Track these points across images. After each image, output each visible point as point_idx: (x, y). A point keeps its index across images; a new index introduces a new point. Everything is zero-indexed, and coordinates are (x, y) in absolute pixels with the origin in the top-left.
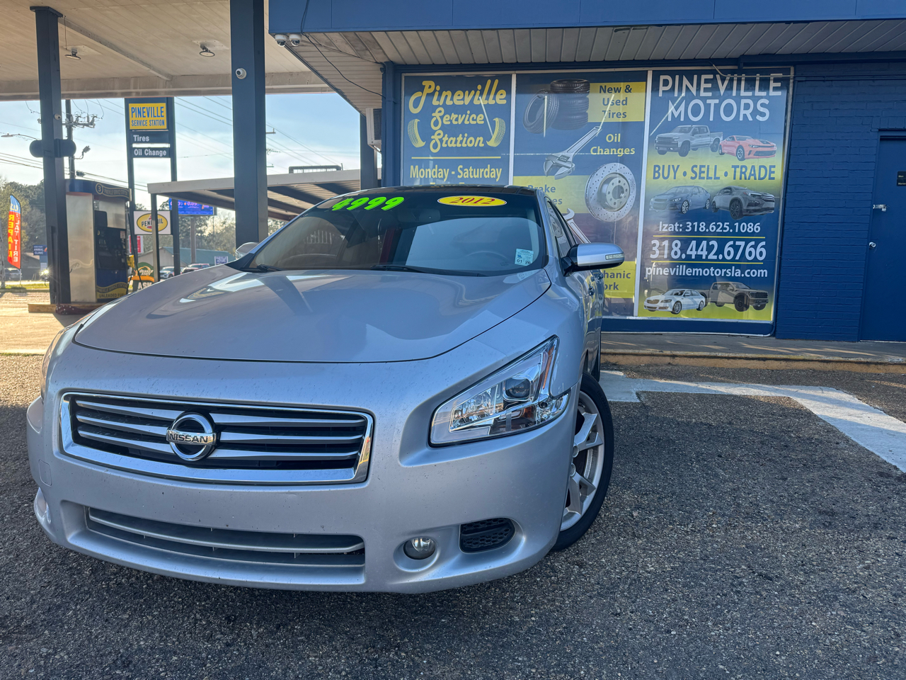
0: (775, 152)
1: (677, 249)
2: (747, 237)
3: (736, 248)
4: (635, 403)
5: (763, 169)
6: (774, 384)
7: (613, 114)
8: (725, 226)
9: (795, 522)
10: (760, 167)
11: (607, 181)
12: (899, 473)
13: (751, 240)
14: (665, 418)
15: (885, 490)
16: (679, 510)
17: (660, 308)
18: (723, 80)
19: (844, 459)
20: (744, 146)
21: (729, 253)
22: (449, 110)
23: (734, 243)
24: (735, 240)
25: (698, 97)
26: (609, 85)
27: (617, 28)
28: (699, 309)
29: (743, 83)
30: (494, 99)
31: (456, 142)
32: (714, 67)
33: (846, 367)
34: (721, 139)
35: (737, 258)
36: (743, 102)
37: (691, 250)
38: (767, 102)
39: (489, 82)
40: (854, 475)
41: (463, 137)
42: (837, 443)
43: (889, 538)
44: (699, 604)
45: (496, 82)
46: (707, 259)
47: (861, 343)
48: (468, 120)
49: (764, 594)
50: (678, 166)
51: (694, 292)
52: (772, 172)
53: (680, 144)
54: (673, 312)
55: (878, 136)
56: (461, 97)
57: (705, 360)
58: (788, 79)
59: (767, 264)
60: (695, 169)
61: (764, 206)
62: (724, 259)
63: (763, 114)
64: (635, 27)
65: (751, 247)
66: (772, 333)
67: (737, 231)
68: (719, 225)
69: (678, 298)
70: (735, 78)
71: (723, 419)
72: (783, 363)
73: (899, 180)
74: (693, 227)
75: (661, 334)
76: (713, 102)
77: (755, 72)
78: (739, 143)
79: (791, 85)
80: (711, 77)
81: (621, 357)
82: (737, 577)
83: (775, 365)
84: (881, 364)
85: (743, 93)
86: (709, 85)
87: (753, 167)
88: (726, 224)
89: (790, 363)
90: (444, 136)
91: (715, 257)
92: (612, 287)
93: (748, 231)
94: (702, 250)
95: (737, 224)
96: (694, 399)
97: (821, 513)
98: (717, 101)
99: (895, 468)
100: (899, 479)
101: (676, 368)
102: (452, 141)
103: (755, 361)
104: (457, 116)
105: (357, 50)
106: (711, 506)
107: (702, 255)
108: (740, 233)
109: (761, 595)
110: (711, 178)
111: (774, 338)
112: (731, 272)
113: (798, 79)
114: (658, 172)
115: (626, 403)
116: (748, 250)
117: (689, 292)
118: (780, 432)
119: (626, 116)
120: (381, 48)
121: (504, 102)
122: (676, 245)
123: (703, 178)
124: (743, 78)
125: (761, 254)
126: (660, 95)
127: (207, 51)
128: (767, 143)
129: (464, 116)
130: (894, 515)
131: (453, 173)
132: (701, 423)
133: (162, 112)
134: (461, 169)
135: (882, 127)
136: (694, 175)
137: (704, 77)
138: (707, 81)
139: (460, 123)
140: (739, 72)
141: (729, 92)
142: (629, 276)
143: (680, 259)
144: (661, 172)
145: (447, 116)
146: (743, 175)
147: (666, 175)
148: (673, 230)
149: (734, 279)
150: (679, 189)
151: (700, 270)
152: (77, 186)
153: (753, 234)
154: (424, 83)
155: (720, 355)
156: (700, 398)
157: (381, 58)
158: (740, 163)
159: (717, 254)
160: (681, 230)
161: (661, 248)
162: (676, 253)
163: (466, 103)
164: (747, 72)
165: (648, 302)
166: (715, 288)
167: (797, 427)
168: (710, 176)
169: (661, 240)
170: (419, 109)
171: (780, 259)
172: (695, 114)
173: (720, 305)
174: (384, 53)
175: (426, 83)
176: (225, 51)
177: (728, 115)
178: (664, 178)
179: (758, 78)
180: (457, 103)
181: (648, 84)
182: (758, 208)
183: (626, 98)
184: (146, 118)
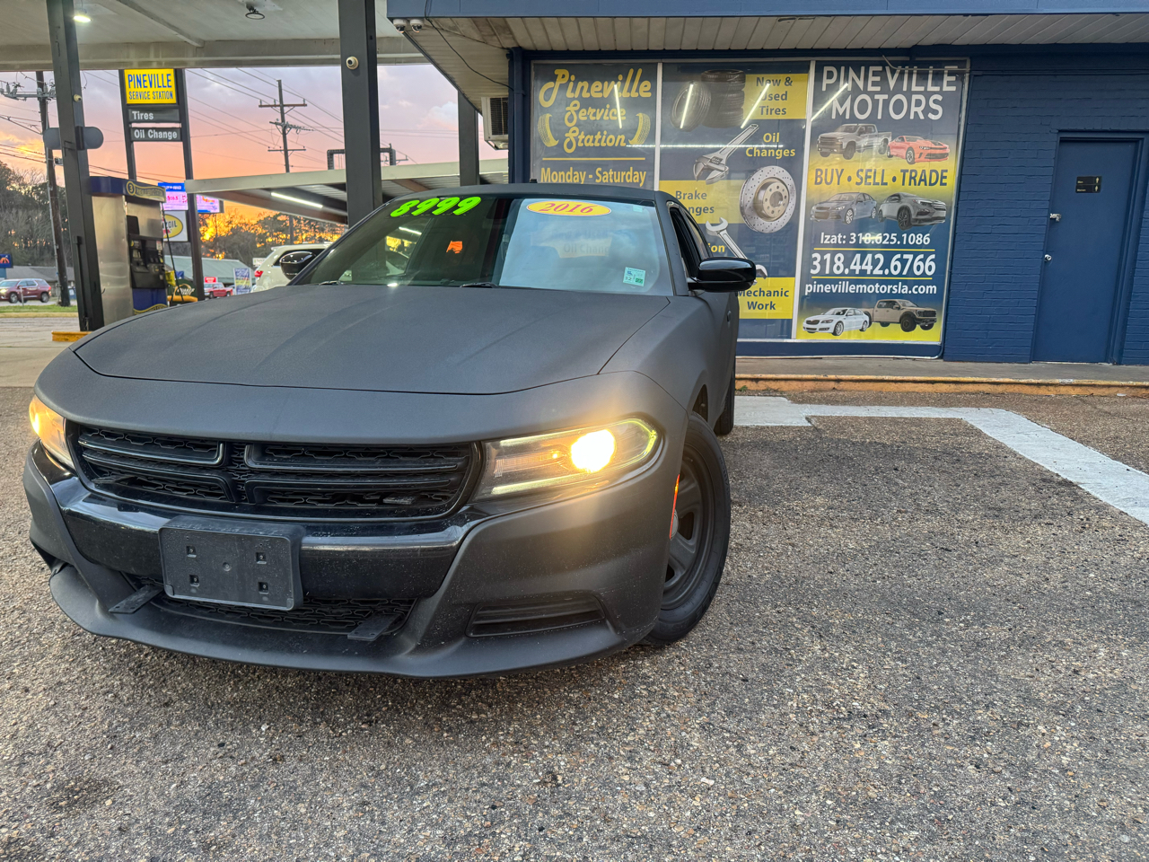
0: (947, 154)
1: (840, 263)
2: (915, 249)
3: (904, 262)
4: (807, 427)
5: (934, 175)
6: (943, 406)
7: (771, 110)
8: (892, 238)
9: (969, 515)
10: (932, 171)
11: (765, 187)
12: (1060, 479)
13: (920, 253)
14: (839, 440)
15: (1047, 491)
17: (821, 329)
18: (893, 73)
19: (1011, 469)
20: (914, 147)
21: (896, 268)
22: (587, 103)
23: (902, 256)
24: (902, 253)
25: (865, 91)
26: (767, 76)
27: (781, 18)
28: (862, 330)
29: (914, 77)
30: (637, 90)
31: (593, 142)
32: (884, 58)
33: (1017, 389)
34: (890, 139)
35: (905, 273)
36: (915, 97)
37: (855, 264)
38: (939, 98)
39: (631, 71)
40: (1020, 481)
41: (602, 134)
42: (1006, 457)
43: (1047, 524)
44: (895, 567)
45: (640, 71)
46: (872, 275)
47: (1033, 365)
48: (608, 115)
49: (946, 559)
50: (842, 170)
51: (858, 311)
52: (943, 177)
53: (844, 145)
54: (835, 333)
55: (1056, 138)
56: (599, 89)
57: (871, 384)
58: (963, 73)
59: (936, 279)
60: (860, 173)
61: (934, 216)
62: (890, 275)
63: (935, 112)
64: (801, 17)
65: (920, 260)
66: (940, 354)
67: (905, 243)
68: (886, 236)
69: (841, 318)
70: (906, 71)
71: (896, 438)
72: (953, 386)
73: (1078, 186)
74: (857, 238)
75: (821, 358)
76: (881, 98)
77: (927, 64)
78: (909, 144)
79: (967, 79)
80: (880, 68)
81: (783, 383)
82: (923, 551)
83: (944, 388)
84: (1052, 385)
85: (914, 88)
86: (878, 79)
87: (924, 171)
89: (960, 386)
90: (580, 134)
91: (881, 272)
92: (769, 307)
93: (917, 242)
94: (867, 264)
95: (905, 235)
97: (990, 509)
98: (886, 97)
99: (1057, 475)
100: (1060, 484)
101: (841, 393)
102: (589, 139)
103: (923, 384)
104: (594, 110)
105: (483, 35)
106: (895, 506)
107: (866, 270)
108: (908, 246)
110: (878, 184)
111: (941, 360)
112: (897, 288)
113: (975, 73)
114: (820, 176)
115: (797, 427)
116: (916, 264)
117: (852, 311)
118: (952, 449)
119: (785, 113)
120: (511, 33)
121: (649, 95)
122: (839, 259)
123: (870, 184)
124: (915, 71)
125: (930, 268)
126: (824, 89)
127: (255, 12)
128: (939, 144)
129: (603, 110)
130: (1053, 509)
131: (591, 176)
132: (876, 442)
133: (168, 81)
134: (599, 172)
135: (1061, 128)
136: (859, 181)
137: (872, 69)
138: (875, 74)
139: (598, 119)
140: (911, 64)
141: (900, 87)
142: (787, 294)
143: (843, 274)
144: (823, 176)
145: (584, 110)
146: (913, 181)
147: (829, 181)
148: (835, 242)
149: (901, 296)
150: (843, 196)
151: (865, 286)
152: (103, 185)
153: (922, 246)
154: (557, 72)
155: (887, 378)
156: (871, 420)
157: (509, 44)
158: (910, 167)
159: (883, 268)
160: (844, 242)
161: (823, 263)
162: (838, 268)
163: (606, 96)
164: (920, 64)
165: (808, 322)
166: (880, 307)
167: (968, 444)
168: (877, 181)
169: (823, 253)
170: (550, 103)
171: (951, 273)
172: (862, 111)
173: (885, 324)
174: (514, 38)
175: (559, 72)
176: (277, 12)
177: (897, 112)
178: (827, 183)
179: (931, 72)
180: (595, 95)
181: (810, 76)
182: (928, 217)
183: (786, 92)
184: (149, 89)
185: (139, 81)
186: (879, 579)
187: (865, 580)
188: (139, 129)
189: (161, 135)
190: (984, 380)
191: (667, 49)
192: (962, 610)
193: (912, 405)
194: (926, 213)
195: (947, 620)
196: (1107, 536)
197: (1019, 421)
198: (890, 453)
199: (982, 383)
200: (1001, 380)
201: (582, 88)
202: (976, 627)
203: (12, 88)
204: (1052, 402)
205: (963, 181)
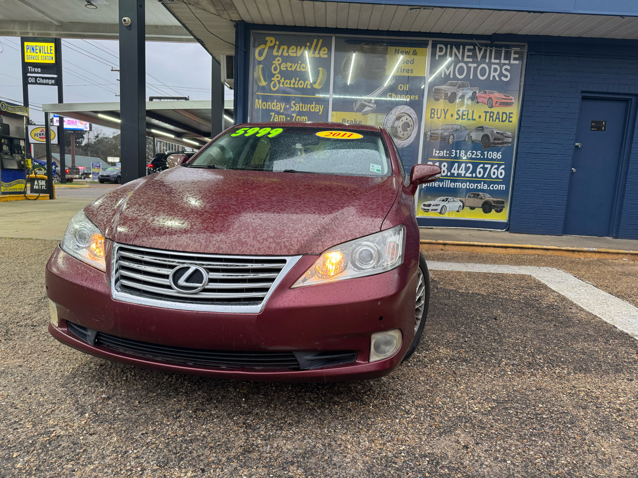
0: (513, 103)
1: (444, 168)
2: (492, 161)
3: (485, 169)
5: (504, 115)
7: (404, 70)
8: (478, 154)
10: (503, 113)
11: (398, 118)
13: (495, 164)
14: (450, 290)
17: (432, 210)
18: (480, 50)
20: (492, 98)
21: (480, 173)
22: (286, 59)
23: (484, 166)
24: (484, 164)
25: (463, 61)
26: (401, 49)
27: (412, 7)
28: (458, 211)
29: (493, 53)
30: (319, 53)
31: (290, 84)
32: (475, 41)
33: (559, 253)
34: (477, 92)
35: (485, 176)
36: (493, 66)
37: (454, 170)
38: (509, 67)
39: (315, 41)
41: (296, 80)
45: (321, 41)
46: (465, 176)
47: (564, 237)
48: (300, 68)
50: (448, 110)
51: (455, 199)
52: (510, 117)
53: (449, 94)
54: (440, 213)
55: (580, 96)
56: (295, 51)
57: (466, 247)
58: (523, 53)
59: (505, 181)
60: (459, 112)
61: (504, 141)
62: (476, 177)
63: (506, 76)
64: (425, 7)
65: (495, 169)
66: (507, 228)
67: (486, 157)
68: (474, 153)
69: (445, 203)
70: (488, 50)
71: (490, 290)
72: (519, 250)
73: (592, 127)
74: (456, 153)
75: (432, 228)
76: (473, 65)
77: (501, 46)
78: (489, 95)
79: (525, 57)
80: (472, 47)
83: (513, 251)
84: (582, 251)
86: (471, 54)
87: (498, 113)
88: (478, 152)
90: (281, 79)
91: (470, 175)
93: (494, 158)
94: (462, 170)
95: (486, 153)
96: (466, 276)
98: (475, 65)
100: (620, 335)
101: (447, 253)
102: (287, 83)
103: (499, 249)
104: (291, 64)
105: (217, 10)
107: (461, 174)
108: (488, 159)
110: (469, 119)
111: (508, 232)
112: (481, 186)
113: (531, 53)
114: (433, 113)
116: (492, 171)
117: (452, 199)
118: (531, 301)
119: (412, 72)
121: (326, 56)
122: (444, 166)
123: (465, 119)
124: (494, 50)
125: (501, 174)
126: (437, 58)
127: (91, 4)
128: (508, 97)
129: (296, 64)
131: (288, 106)
132: (476, 293)
133: (51, 50)
134: (293, 104)
135: (584, 90)
136: (458, 117)
137: (467, 47)
138: (469, 50)
139: (293, 69)
140: (491, 46)
141: (484, 59)
143: (446, 176)
145: (284, 64)
146: (491, 118)
147: (439, 116)
148: (442, 155)
149: (483, 191)
150: (448, 126)
151: (460, 184)
153: (496, 160)
154: (267, 38)
155: (476, 243)
156: (470, 274)
158: (490, 110)
159: (472, 173)
160: (448, 155)
163: (298, 56)
164: (496, 46)
165: (424, 205)
166: (469, 197)
167: (540, 296)
169: (434, 162)
170: (262, 58)
171: (514, 177)
172: (461, 74)
173: (472, 208)
174: (238, 13)
175: (268, 39)
176: (105, 5)
177: (483, 75)
178: (438, 118)
179: (503, 51)
180: (292, 55)
181: (429, 50)
182: (500, 141)
183: (413, 59)
184: (39, 54)
188: (32, 77)
189: (45, 81)
190: (539, 247)
191: (338, 27)
193: (495, 263)
194: (499, 139)
197: (570, 278)
198: (486, 302)
199: (538, 249)
200: (550, 247)
205: (522, 120)
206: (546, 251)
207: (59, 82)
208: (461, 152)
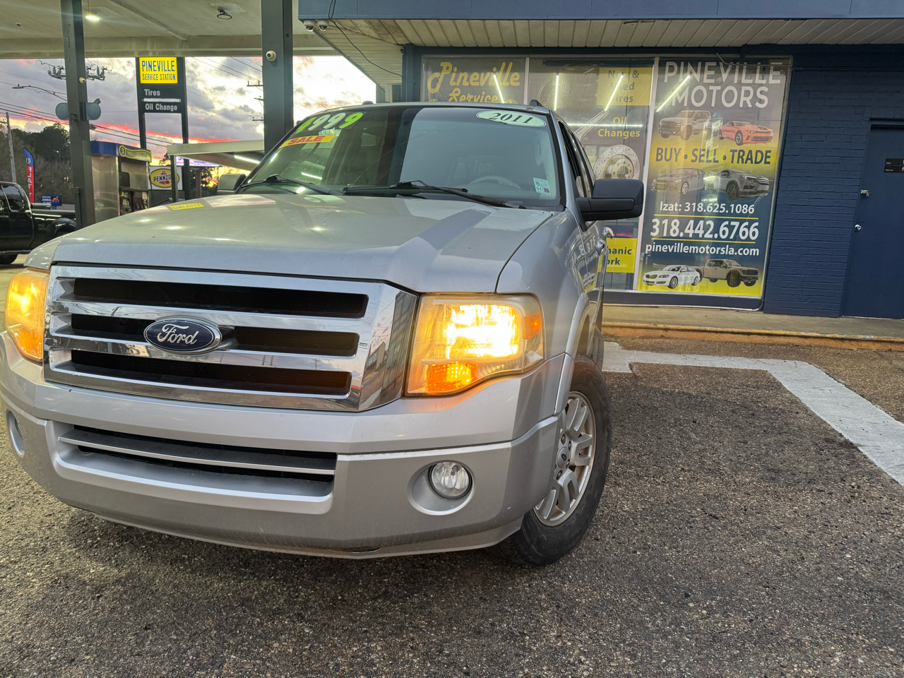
0: (771, 137)
1: (675, 228)
2: (741, 218)
3: (731, 228)
4: (628, 374)
5: (759, 154)
6: (754, 357)
7: (621, 98)
8: (721, 207)
9: (747, 477)
10: (757, 152)
11: (613, 162)
12: (842, 439)
13: (745, 221)
14: (652, 388)
15: (827, 453)
16: (654, 465)
17: (658, 283)
18: (726, 68)
19: (799, 427)
20: (742, 131)
21: (724, 233)
22: (465, 90)
23: (730, 223)
24: (730, 221)
25: (701, 83)
26: (617, 70)
27: (626, 21)
28: (693, 284)
29: (744, 71)
30: (509, 79)
32: (718, 55)
33: (822, 342)
35: (732, 237)
36: (744, 89)
37: (689, 229)
38: (766, 89)
39: (504, 64)
40: (805, 440)
42: (797, 413)
43: (820, 491)
44: (660, 535)
45: (511, 64)
46: (703, 238)
47: (842, 319)
48: (483, 100)
50: (680, 149)
51: (690, 268)
52: (767, 157)
53: (682, 128)
54: (670, 286)
55: (869, 125)
56: (477, 79)
57: (695, 333)
58: (787, 68)
59: (759, 243)
60: (695, 152)
61: (759, 189)
62: (719, 238)
63: (761, 101)
64: (643, 20)
65: (745, 227)
66: (761, 307)
67: (732, 212)
68: (716, 206)
69: (676, 274)
70: (738, 66)
71: (703, 389)
72: (766, 338)
73: (887, 167)
74: (692, 207)
75: (658, 307)
76: (715, 89)
77: (754, 62)
78: (738, 128)
79: (789, 74)
80: (715, 64)
81: (618, 330)
82: (692, 517)
83: (759, 339)
84: (854, 340)
86: (712, 73)
87: (750, 152)
91: (711, 236)
92: (614, 262)
93: (743, 212)
94: (699, 229)
95: (732, 205)
96: (680, 370)
97: (769, 470)
98: (719, 88)
99: (841, 435)
100: (841, 445)
101: (668, 341)
103: (740, 335)
104: (472, 96)
105: (379, 34)
106: (681, 463)
107: (699, 234)
108: (735, 214)
109: (708, 529)
110: (710, 161)
111: (761, 313)
112: (725, 250)
113: (797, 69)
114: (661, 154)
115: (619, 373)
116: (742, 230)
117: (686, 268)
118: (751, 402)
119: (632, 100)
120: (403, 32)
121: (518, 84)
122: (675, 224)
123: (703, 161)
124: (745, 67)
125: (754, 234)
126: (666, 81)
127: (224, 14)
128: (765, 129)
129: (479, 96)
130: (828, 473)
132: (683, 392)
133: (172, 66)
135: (874, 116)
136: (694, 158)
137: (707, 64)
138: (710, 68)
140: (742, 62)
141: (731, 79)
142: (630, 252)
143: (678, 237)
144: (663, 154)
145: (464, 96)
146: (740, 159)
148: (672, 210)
149: (728, 257)
150: (680, 171)
151: (697, 247)
152: (101, 149)
153: (747, 215)
154: (442, 64)
155: (708, 328)
156: (686, 369)
157: (402, 41)
158: (739, 148)
159: (713, 233)
160: (680, 210)
161: (661, 227)
162: (674, 232)
163: (482, 85)
164: (749, 61)
165: (648, 276)
166: (709, 265)
167: (766, 397)
168: (709, 159)
169: (661, 219)
170: (437, 89)
171: (771, 238)
172: (698, 101)
173: (713, 280)
174: (405, 36)
175: (444, 64)
176: (241, 13)
177: (729, 101)
178: (667, 160)
179: (759, 67)
180: (473, 84)
181: (655, 68)
182: (753, 190)
183: (634, 83)
184: (157, 72)
185: (151, 66)
186: (639, 549)
187: (627, 550)
188: (149, 103)
189: (165, 108)
190: (794, 333)
191: (533, 46)
192: (710, 593)
193: (727, 355)
195: (691, 605)
196: (873, 508)
197: (819, 375)
198: (694, 403)
199: (792, 336)
200: (809, 334)
201: (463, 77)
202: (717, 616)
203: (57, 70)
204: (851, 357)
205: (784, 160)
206: (804, 340)
207: (182, 109)
208: (699, 205)
